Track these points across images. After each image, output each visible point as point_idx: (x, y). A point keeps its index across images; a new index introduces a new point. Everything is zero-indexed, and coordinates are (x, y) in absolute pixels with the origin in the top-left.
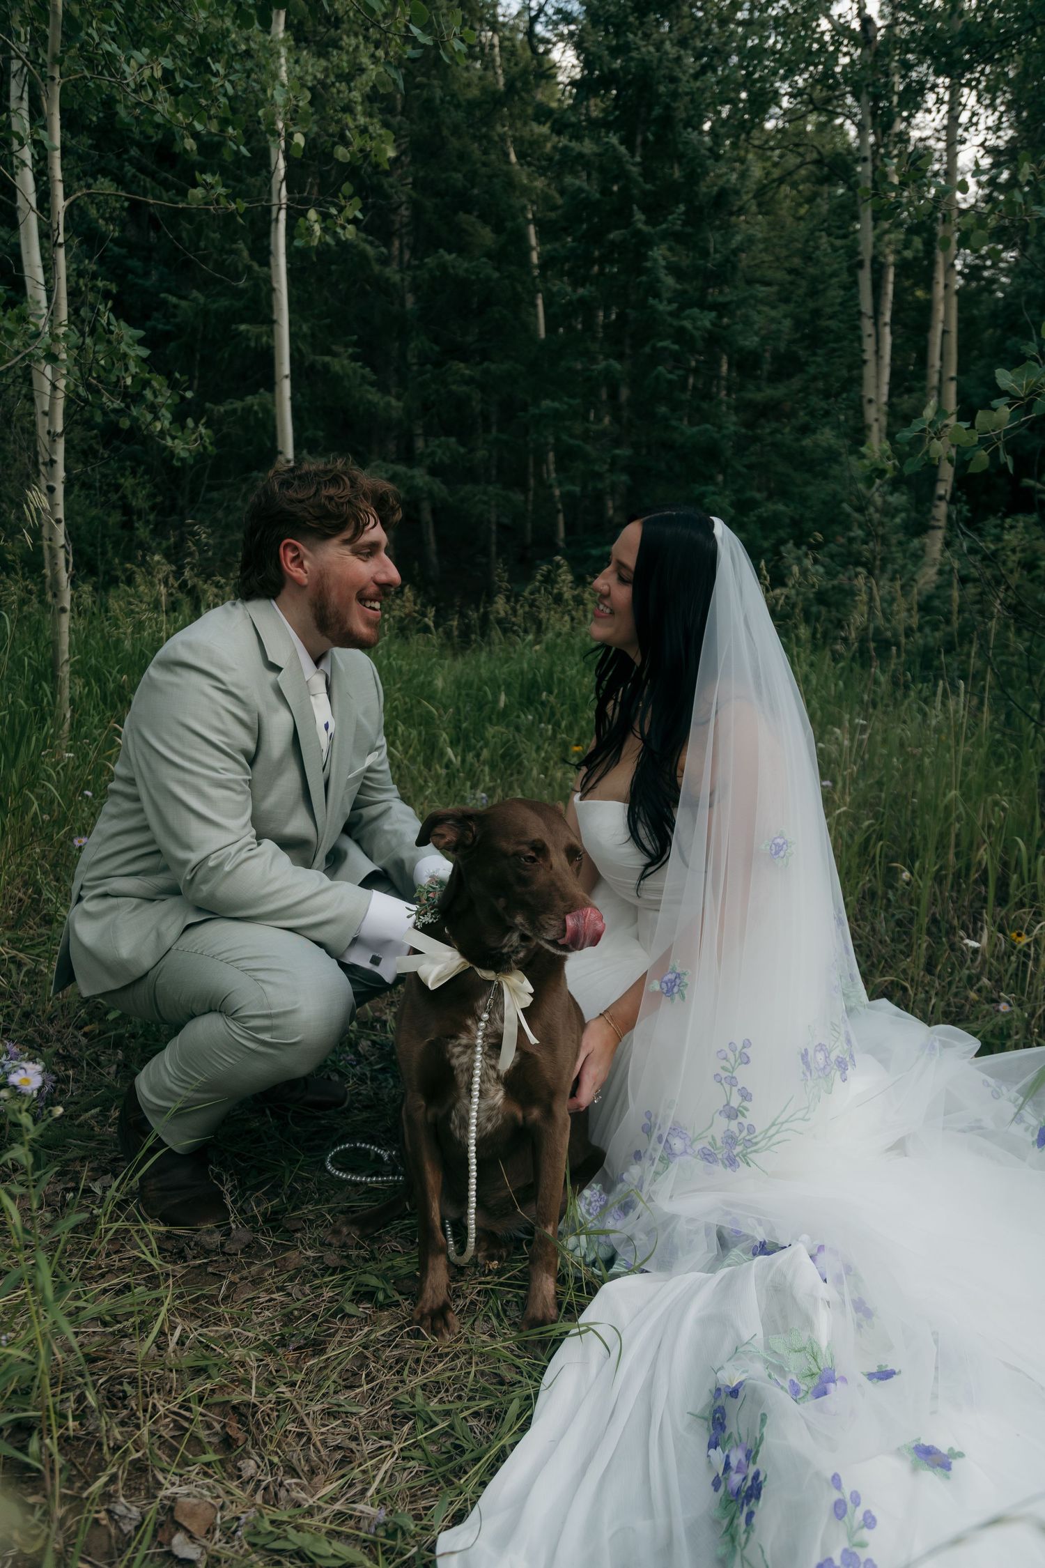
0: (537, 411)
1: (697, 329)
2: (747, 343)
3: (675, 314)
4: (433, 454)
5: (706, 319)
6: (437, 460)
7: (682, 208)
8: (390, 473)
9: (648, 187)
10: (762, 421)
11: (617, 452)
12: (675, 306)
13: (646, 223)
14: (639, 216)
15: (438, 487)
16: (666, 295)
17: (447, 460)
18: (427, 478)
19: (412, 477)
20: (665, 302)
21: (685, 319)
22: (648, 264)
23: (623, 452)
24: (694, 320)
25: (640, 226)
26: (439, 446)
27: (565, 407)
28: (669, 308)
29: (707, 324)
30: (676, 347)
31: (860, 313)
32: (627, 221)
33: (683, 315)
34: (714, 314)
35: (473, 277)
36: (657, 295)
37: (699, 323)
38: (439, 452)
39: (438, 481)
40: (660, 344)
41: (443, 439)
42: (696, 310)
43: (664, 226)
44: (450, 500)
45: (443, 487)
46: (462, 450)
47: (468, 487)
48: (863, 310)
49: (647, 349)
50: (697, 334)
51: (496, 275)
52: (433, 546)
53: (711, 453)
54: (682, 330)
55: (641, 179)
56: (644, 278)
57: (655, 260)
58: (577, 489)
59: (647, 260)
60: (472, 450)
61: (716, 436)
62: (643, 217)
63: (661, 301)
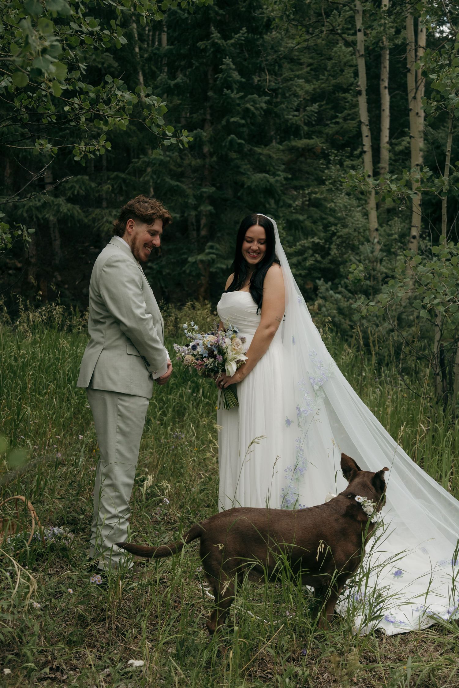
0: (146, 159)
1: (256, 109)
2: (291, 117)
3: (241, 98)
4: (72, 187)
5: (262, 103)
6: (76, 193)
7: (244, 29)
8: (42, 201)
9: (221, 12)
10: (302, 159)
11: (204, 190)
12: (242, 94)
13: (220, 39)
14: (216, 35)
15: (77, 210)
16: (235, 86)
17: (82, 193)
18: (69, 205)
19: (59, 205)
20: (235, 92)
21: (247, 102)
22: (223, 67)
23: (208, 190)
24: (254, 101)
25: (216, 41)
26: (77, 182)
27: (168, 159)
28: (238, 96)
29: (264, 106)
30: (243, 122)
31: (360, 122)
32: (207, 36)
33: (246, 99)
34: (268, 98)
35: (100, 66)
36: (229, 87)
37: (258, 105)
38: (77, 187)
39: (77, 207)
40: (232, 120)
41: (79, 177)
42: (255, 96)
43: (232, 41)
44: (86, 221)
45: (80, 211)
46: (93, 185)
47: (98, 211)
48: (362, 121)
49: (224, 122)
50: (257, 113)
51: (116, 65)
52: (58, 243)
53: (269, 191)
54: (247, 110)
55: (216, 8)
56: (220, 75)
57: (228, 65)
58: (178, 216)
59: (222, 64)
60: (99, 184)
61: (272, 180)
62: (219, 35)
63: (232, 92)
